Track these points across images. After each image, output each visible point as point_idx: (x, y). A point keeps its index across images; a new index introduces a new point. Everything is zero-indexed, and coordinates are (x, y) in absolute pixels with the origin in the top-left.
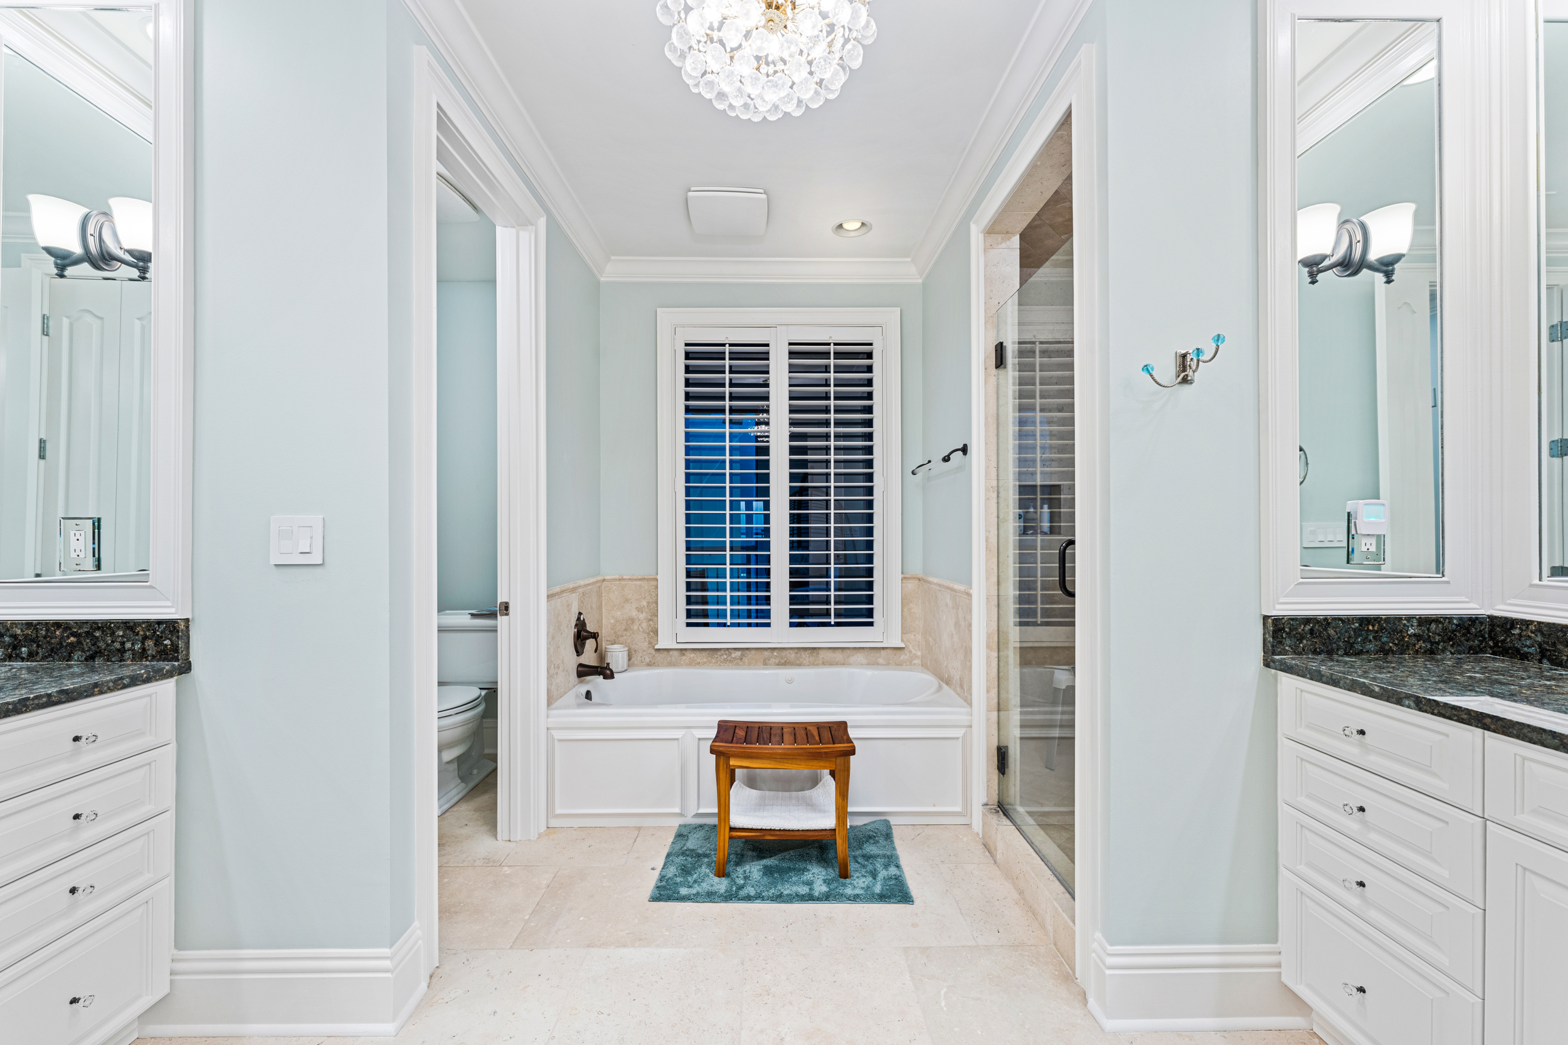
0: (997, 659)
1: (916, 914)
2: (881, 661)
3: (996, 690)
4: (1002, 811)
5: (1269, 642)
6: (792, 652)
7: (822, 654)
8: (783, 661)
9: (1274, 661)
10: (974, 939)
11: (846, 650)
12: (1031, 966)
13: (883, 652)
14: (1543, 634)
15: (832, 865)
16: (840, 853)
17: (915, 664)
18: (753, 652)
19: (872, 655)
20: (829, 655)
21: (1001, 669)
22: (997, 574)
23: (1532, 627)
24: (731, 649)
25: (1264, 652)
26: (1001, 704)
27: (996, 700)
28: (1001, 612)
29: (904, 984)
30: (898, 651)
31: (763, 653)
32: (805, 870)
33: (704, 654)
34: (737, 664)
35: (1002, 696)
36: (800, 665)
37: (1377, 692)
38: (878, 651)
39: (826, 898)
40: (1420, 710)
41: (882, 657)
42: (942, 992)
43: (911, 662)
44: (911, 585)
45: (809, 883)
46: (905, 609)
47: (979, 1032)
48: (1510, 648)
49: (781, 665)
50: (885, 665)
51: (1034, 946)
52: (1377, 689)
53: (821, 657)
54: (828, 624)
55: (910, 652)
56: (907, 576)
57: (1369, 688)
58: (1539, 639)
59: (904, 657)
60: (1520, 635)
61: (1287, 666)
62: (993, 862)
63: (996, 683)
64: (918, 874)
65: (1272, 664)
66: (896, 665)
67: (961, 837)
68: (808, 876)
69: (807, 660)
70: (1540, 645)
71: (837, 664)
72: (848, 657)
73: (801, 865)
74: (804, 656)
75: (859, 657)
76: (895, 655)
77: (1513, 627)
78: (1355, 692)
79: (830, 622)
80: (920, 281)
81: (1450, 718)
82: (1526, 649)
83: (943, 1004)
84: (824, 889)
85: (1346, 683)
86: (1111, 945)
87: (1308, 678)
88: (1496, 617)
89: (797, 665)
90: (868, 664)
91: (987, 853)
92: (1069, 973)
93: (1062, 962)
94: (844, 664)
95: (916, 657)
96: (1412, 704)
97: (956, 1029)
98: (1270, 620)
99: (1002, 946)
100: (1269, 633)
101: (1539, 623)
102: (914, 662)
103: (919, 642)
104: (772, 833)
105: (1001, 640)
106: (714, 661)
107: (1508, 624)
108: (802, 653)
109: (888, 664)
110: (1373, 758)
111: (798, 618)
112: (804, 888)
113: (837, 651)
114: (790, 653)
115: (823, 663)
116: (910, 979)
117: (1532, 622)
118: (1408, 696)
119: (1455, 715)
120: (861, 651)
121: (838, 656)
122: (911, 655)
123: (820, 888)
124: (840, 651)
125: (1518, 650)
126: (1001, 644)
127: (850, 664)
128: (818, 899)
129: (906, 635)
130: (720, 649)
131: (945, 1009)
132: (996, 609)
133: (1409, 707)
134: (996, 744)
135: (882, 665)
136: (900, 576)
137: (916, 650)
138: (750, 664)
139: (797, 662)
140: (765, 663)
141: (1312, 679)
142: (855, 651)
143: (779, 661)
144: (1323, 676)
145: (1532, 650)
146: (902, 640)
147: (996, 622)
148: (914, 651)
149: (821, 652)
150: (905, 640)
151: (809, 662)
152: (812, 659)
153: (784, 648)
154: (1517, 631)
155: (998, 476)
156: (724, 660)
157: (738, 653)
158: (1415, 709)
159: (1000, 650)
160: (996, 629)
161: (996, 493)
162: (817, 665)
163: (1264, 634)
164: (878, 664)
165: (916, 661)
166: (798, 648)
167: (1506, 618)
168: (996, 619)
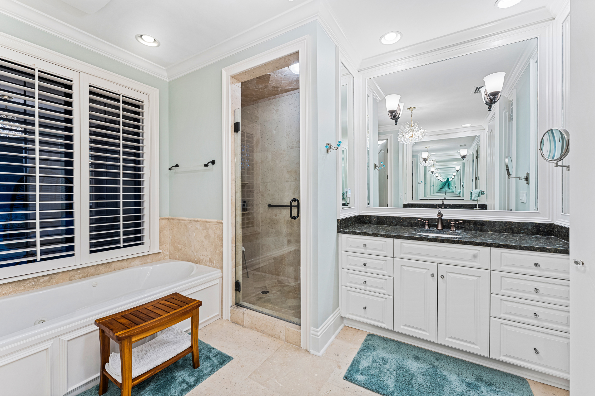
0: (235, 247)
1: (239, 362)
2: (149, 261)
3: (235, 259)
4: (239, 306)
5: (339, 226)
6: (92, 268)
7: (113, 265)
8: (86, 275)
9: (341, 231)
10: (265, 356)
11: (129, 260)
12: (287, 352)
13: (150, 257)
14: (369, 218)
15: (185, 367)
16: (195, 357)
17: (166, 259)
18: (61, 274)
19: (144, 259)
20: (119, 264)
21: (236, 251)
22: (235, 213)
23: (367, 217)
24: (40, 277)
25: (337, 229)
26: (236, 264)
27: (235, 264)
28: (236, 228)
29: (263, 390)
30: (158, 254)
31: (69, 273)
32: (174, 378)
33: (10, 286)
34: (46, 285)
35: (237, 261)
36: (98, 274)
37: (371, 235)
38: (147, 256)
39: (198, 381)
40: (382, 237)
41: (149, 260)
42: (276, 381)
43: (164, 259)
44: (164, 222)
45: (184, 381)
46: (161, 234)
47: (299, 384)
48: (363, 222)
49: (84, 277)
50: (151, 262)
51: (281, 346)
52: (371, 234)
53: (113, 266)
54: (119, 247)
55: (164, 253)
56: (162, 218)
57: (369, 234)
58: (369, 219)
59: (160, 256)
60: (365, 219)
61: (345, 232)
62: (242, 327)
63: (235, 257)
64: (222, 347)
65: (340, 232)
66: (157, 261)
67: (222, 324)
68: (179, 379)
69: (103, 271)
70: (369, 220)
71: (123, 268)
72: (130, 263)
73: (170, 376)
74: (101, 269)
75: (137, 262)
76: (156, 256)
77: (364, 217)
78: (365, 235)
79: (120, 246)
80: (168, 80)
81: (389, 238)
82: (366, 222)
83: (281, 385)
84: (193, 379)
85: (363, 234)
86: (318, 328)
87: (352, 234)
88: (360, 215)
89: (96, 275)
90: (142, 264)
91: (237, 325)
92: (297, 347)
93: (292, 346)
94: (127, 267)
95: (166, 255)
96: (380, 236)
97: (292, 389)
98: (339, 220)
99: (274, 353)
100: (339, 224)
101: (369, 216)
102: (165, 258)
103: (168, 248)
104: (158, 368)
105: (236, 239)
106: (21, 288)
107: (363, 216)
108: (100, 267)
109: (153, 262)
110: (368, 251)
111: (95, 247)
112: (183, 385)
113: (123, 261)
114: (90, 269)
115: (115, 270)
116: (262, 386)
117: (367, 215)
118: (379, 234)
119: (390, 236)
120: (138, 258)
121: (124, 264)
122: (164, 255)
123: (191, 380)
124: (126, 260)
125: (365, 222)
126: (236, 241)
127: (131, 266)
128: (195, 385)
129: (161, 246)
130: (29, 279)
131: (283, 386)
132: (235, 227)
133: (379, 237)
134: (234, 281)
135: (149, 263)
136: (159, 218)
137: (166, 252)
138: (57, 283)
139: (96, 273)
140: (70, 279)
141: (353, 234)
142: (134, 259)
143: (82, 276)
144: (356, 233)
145: (367, 222)
146: (160, 249)
147: (235, 233)
148: (165, 253)
149: (112, 264)
150: (161, 248)
151: (105, 271)
152: (106, 269)
153: (86, 267)
154: (365, 218)
155: (235, 175)
156: (33, 285)
157: (47, 278)
158: (381, 237)
159: (236, 243)
160: (235, 235)
161: (234, 181)
162: (110, 271)
163: (337, 224)
164: (147, 263)
165: (166, 257)
166: (97, 265)
167: (362, 215)
168: (235, 231)
